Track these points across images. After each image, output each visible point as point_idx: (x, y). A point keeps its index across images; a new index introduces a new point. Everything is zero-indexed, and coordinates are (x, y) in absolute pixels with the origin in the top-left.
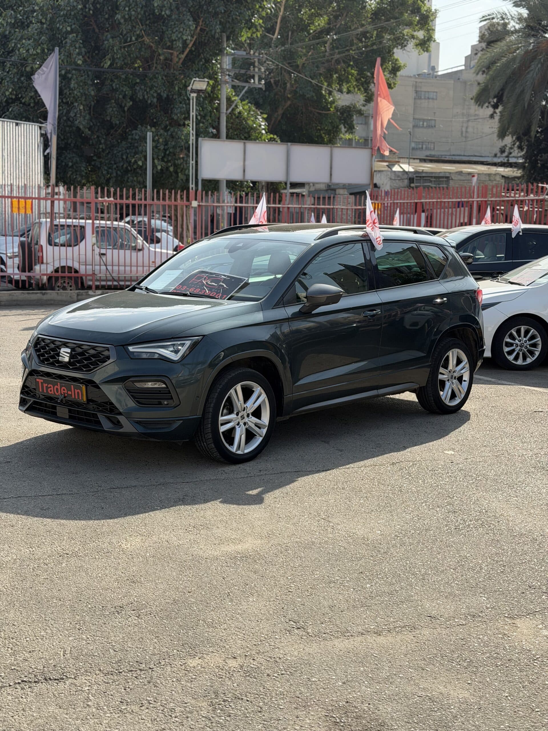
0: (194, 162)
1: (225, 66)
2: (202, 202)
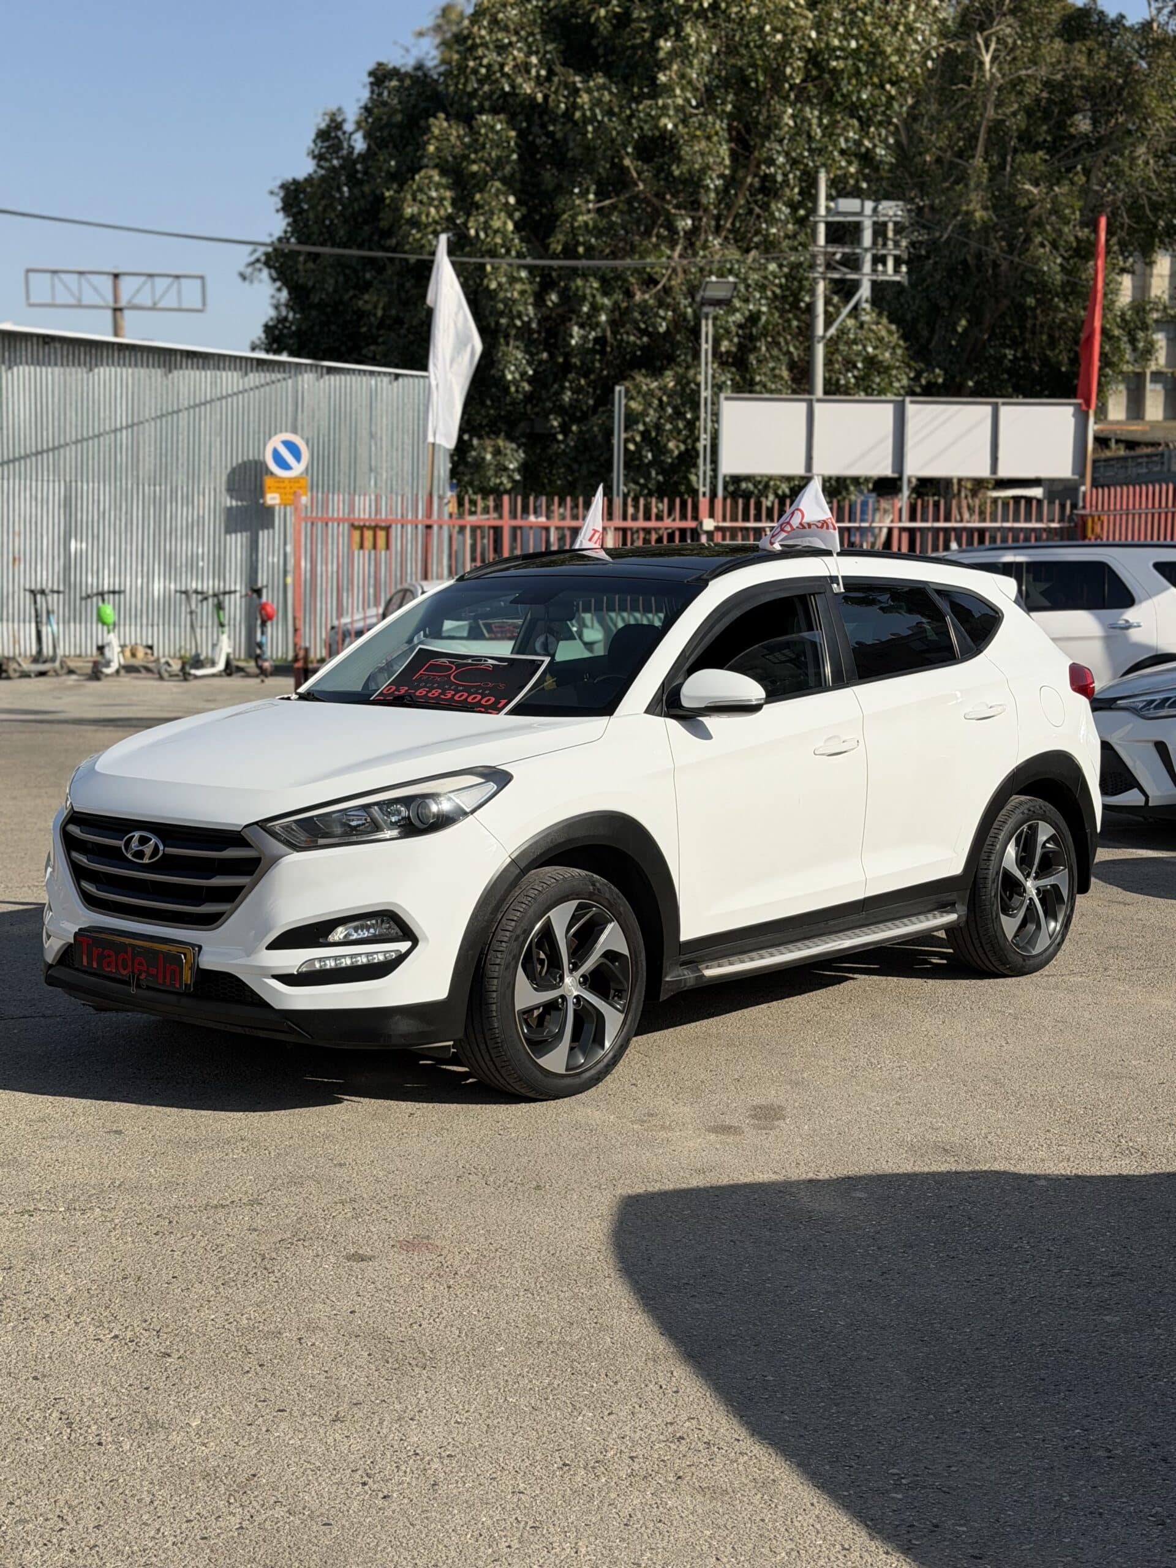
0: (709, 442)
1: (821, 239)
2: (724, 520)
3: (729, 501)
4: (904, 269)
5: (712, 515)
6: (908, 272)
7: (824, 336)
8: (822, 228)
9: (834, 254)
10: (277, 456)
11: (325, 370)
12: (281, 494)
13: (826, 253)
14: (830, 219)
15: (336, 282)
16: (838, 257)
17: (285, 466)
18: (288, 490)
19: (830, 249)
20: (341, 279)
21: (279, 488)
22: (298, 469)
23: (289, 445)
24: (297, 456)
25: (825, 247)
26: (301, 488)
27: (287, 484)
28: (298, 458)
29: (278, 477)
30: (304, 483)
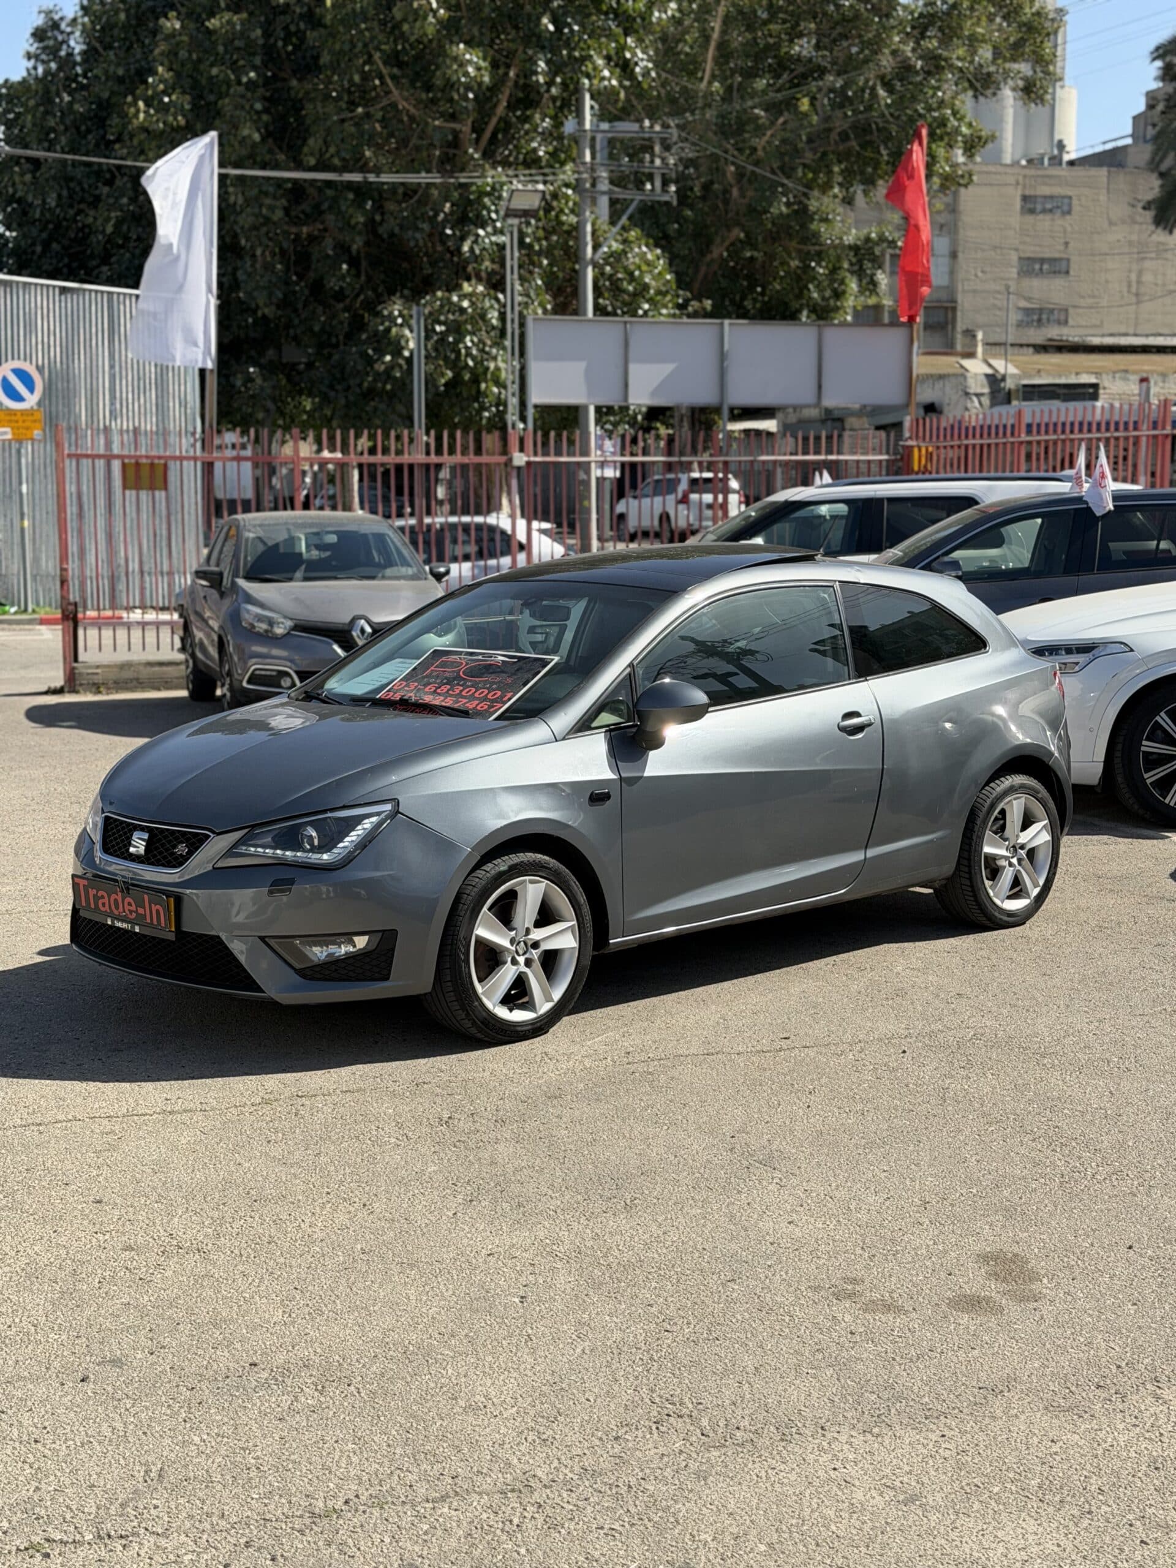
1: (588, 156)
2: (535, 454)
3: (539, 434)
4: (673, 188)
5: (522, 450)
6: (677, 192)
7: (592, 259)
8: (587, 143)
10: (7, 386)
11: (57, 291)
12: (13, 428)
15: (60, 196)
17: (16, 397)
18: (20, 424)
20: (65, 193)
21: (10, 421)
22: (31, 400)
23: (20, 374)
24: (30, 385)
26: (35, 421)
27: (19, 417)
28: (31, 388)
29: (8, 409)
30: (39, 416)
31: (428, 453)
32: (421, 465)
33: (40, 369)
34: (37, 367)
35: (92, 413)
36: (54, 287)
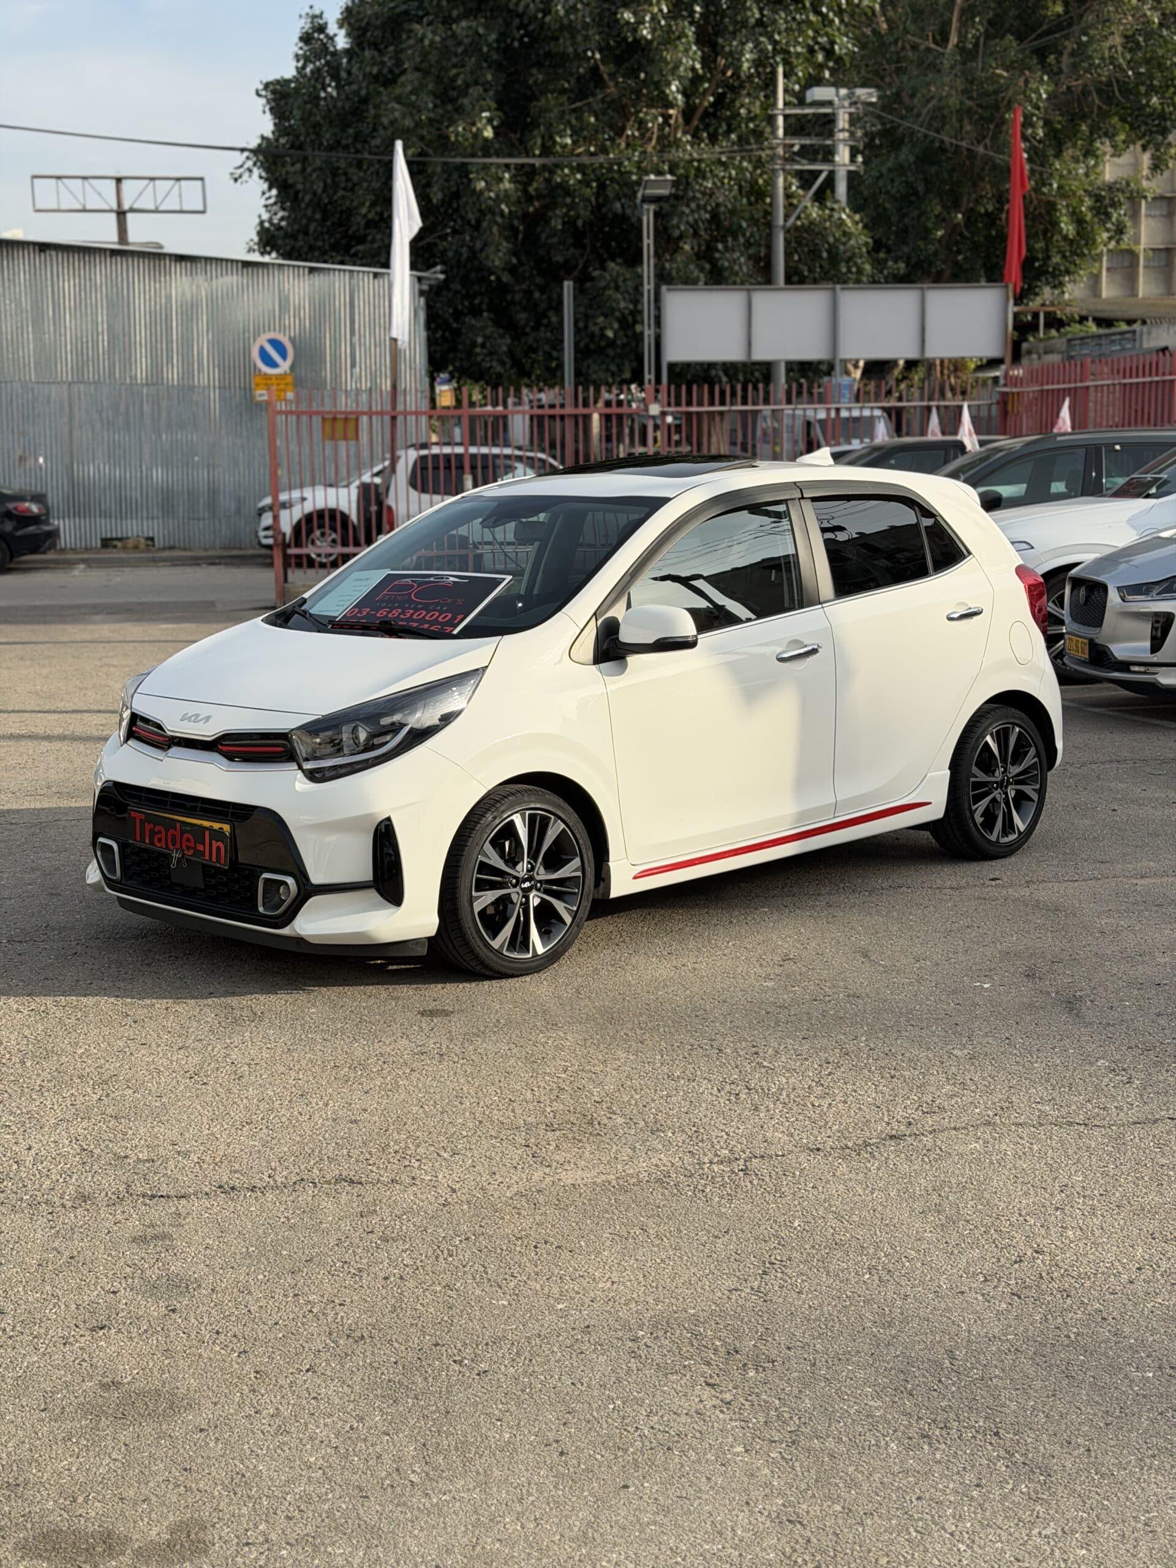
0: (652, 332)
1: (781, 132)
2: (669, 405)
3: (673, 387)
4: (860, 159)
6: (864, 163)
7: (784, 227)
8: (780, 121)
9: (792, 146)
10: (263, 354)
11: (306, 271)
12: (267, 390)
13: (785, 146)
14: (788, 112)
16: (796, 148)
17: (273, 364)
18: (275, 386)
19: (788, 141)
21: (266, 385)
22: (284, 366)
23: (274, 343)
24: (283, 354)
25: (784, 139)
26: (287, 384)
27: (274, 381)
28: (284, 356)
29: (265, 374)
30: (289, 379)
31: (576, 406)
32: (570, 416)
33: (293, 341)
34: (290, 338)
35: (336, 376)
36: (304, 267)
